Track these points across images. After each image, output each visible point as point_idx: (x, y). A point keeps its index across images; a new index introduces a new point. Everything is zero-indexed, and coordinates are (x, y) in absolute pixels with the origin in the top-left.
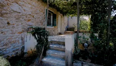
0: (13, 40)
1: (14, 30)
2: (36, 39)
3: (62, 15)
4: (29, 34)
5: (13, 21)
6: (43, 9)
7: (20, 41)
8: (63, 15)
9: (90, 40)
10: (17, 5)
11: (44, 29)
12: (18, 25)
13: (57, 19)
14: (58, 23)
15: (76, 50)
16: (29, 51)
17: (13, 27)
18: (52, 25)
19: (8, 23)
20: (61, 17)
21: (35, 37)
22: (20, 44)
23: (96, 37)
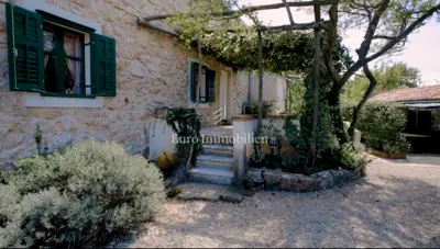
0: (133, 132)
1: (134, 112)
2: (176, 131)
3: (230, 69)
4: (159, 120)
5: (132, 95)
6: (184, 62)
7: (143, 136)
8: (235, 70)
9: (283, 133)
10: (138, 63)
11: (193, 110)
12: (139, 103)
13: (216, 81)
14: (218, 92)
15: (256, 153)
16: (159, 158)
17: (133, 108)
18: (204, 99)
19: (126, 100)
20: (229, 75)
21: (174, 127)
22: (142, 143)
23: (295, 127)
